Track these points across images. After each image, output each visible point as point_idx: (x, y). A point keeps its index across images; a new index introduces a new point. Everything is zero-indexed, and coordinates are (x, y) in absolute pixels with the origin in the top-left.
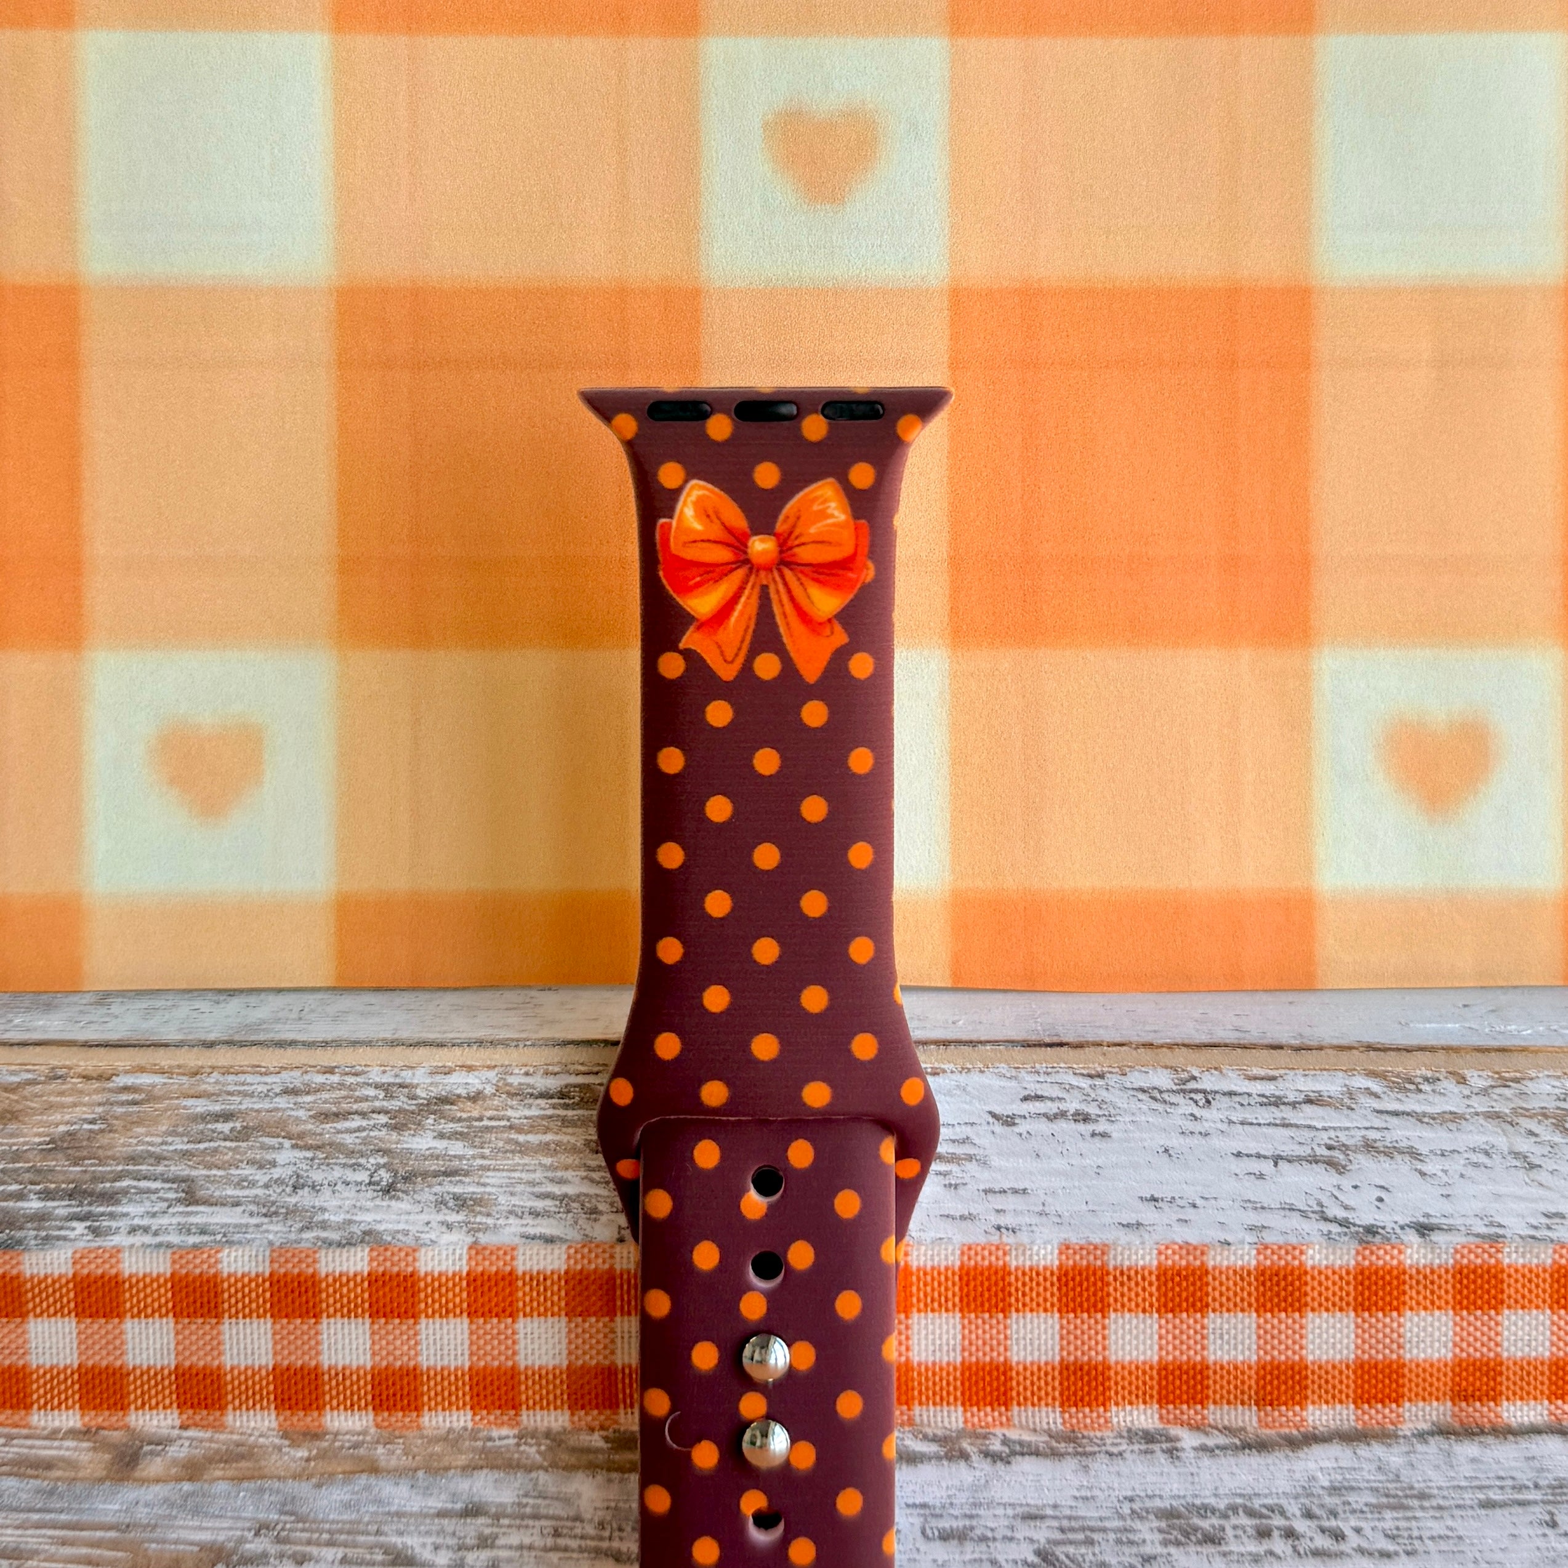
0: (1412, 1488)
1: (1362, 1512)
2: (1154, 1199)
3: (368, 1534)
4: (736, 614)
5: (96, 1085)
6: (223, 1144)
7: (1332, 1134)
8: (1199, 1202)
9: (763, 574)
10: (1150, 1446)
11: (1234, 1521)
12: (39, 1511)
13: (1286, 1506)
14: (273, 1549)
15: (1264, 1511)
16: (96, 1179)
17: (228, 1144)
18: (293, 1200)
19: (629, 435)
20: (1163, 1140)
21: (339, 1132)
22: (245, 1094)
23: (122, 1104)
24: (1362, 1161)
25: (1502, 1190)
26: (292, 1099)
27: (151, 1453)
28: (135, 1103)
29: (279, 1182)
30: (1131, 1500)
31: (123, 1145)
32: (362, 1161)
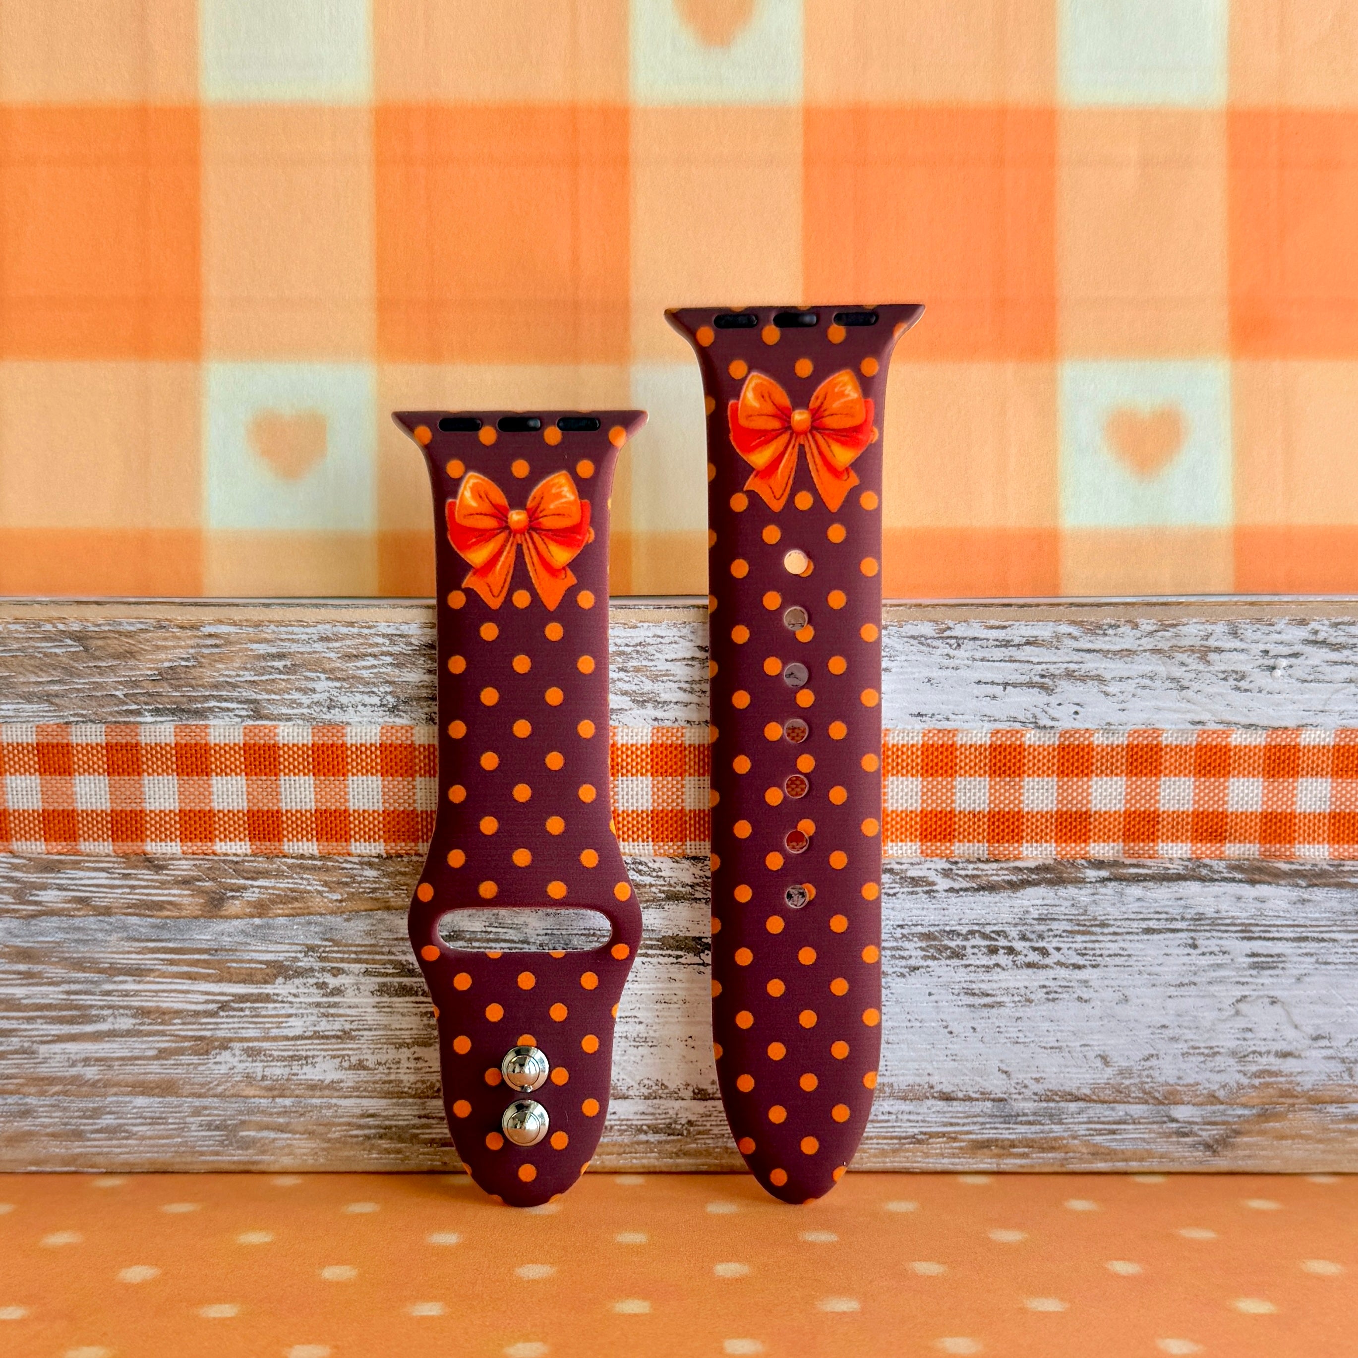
0: (1095, 920)
1: (1060, 936)
2: (919, 715)
3: (383, 954)
4: (500, 563)
5: (190, 633)
6: (278, 676)
7: (1044, 666)
8: (952, 717)
9: (518, 536)
10: (915, 889)
11: (973, 942)
12: (154, 941)
13: (1008, 933)
14: (317, 965)
15: (993, 935)
16: (191, 699)
17: (282, 677)
18: (328, 717)
19: (427, 441)
20: (926, 673)
21: (358, 668)
22: (293, 641)
23: (207, 646)
24: (1064, 685)
25: (1161, 704)
26: (326, 644)
27: (233, 897)
28: (216, 646)
29: (318, 703)
30: (901, 926)
31: (210, 677)
32: (375, 690)
